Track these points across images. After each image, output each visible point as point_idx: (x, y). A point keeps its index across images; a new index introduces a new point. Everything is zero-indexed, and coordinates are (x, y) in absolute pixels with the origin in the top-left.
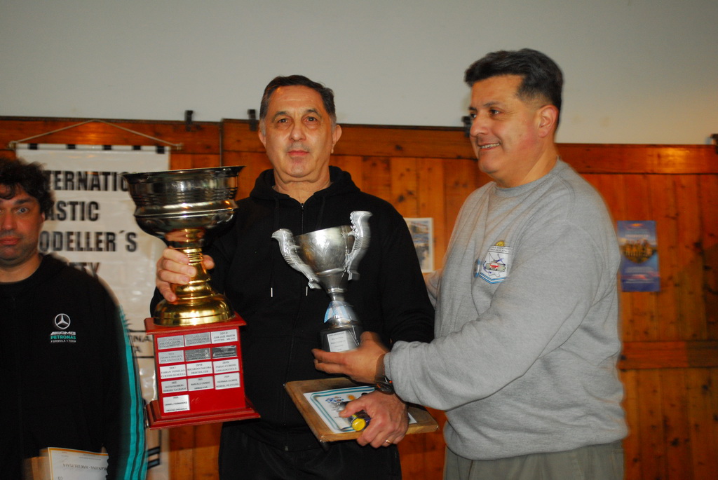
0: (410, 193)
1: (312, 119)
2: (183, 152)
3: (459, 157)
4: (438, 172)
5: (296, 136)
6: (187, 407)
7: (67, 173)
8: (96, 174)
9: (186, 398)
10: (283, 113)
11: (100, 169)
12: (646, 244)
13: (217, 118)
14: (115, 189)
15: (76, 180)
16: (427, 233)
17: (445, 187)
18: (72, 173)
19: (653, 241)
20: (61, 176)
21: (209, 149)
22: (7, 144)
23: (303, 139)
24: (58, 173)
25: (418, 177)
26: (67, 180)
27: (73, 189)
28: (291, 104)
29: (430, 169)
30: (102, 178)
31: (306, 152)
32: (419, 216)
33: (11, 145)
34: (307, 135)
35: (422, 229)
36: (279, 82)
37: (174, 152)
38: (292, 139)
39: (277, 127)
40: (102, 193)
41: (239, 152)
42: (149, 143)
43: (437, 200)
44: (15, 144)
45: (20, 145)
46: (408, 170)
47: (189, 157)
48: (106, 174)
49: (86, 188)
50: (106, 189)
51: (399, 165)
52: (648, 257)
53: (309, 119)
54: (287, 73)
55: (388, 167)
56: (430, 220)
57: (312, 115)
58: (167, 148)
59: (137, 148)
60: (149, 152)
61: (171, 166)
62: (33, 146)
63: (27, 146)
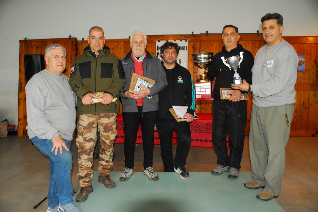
1: (233, 34)
2: (191, 41)
3: (256, 40)
4: (250, 44)
5: (229, 38)
6: (200, 97)
9: (200, 95)
10: (226, 33)
12: (302, 61)
13: (199, 33)
17: (252, 48)
19: (304, 60)
21: (197, 40)
23: (230, 39)
25: (246, 45)
28: (228, 31)
29: (248, 44)
31: (231, 41)
34: (231, 37)
36: (226, 27)
38: (228, 39)
39: (225, 36)
41: (204, 41)
42: (184, 39)
44: (155, 41)
46: (244, 44)
47: (193, 43)
52: (302, 64)
53: (232, 34)
54: (228, 25)
57: (233, 33)
58: (188, 41)
59: (181, 41)
60: (184, 41)
61: (189, 45)
62: (159, 41)
63: (158, 41)
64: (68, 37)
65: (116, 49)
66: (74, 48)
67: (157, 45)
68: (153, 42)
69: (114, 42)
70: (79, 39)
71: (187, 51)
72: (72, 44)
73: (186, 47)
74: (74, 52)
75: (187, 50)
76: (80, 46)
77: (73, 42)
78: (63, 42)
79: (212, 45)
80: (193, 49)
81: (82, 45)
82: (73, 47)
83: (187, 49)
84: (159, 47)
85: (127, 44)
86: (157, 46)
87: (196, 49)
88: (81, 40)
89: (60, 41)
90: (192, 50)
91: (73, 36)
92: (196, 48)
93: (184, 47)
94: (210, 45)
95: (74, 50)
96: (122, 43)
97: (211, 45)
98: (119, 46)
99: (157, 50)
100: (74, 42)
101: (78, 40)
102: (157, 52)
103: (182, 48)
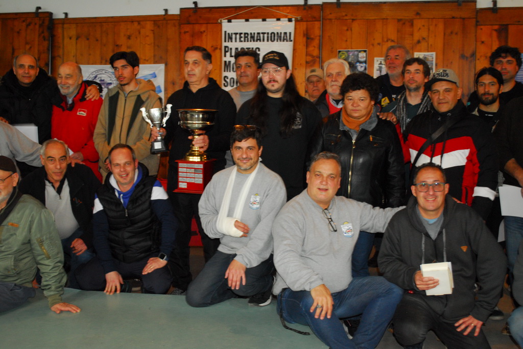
0: (424, 39)
2: (302, 20)
3: (453, 18)
4: (441, 26)
5: (189, 69)
7: (245, 34)
8: (258, 33)
11: (260, 31)
13: (320, 3)
14: (268, 40)
15: (249, 37)
16: (432, 61)
17: (445, 34)
18: (248, 34)
20: (243, 35)
21: (315, 19)
22: (218, 20)
23: (192, 71)
24: (241, 34)
25: (429, 30)
26: (245, 37)
27: (248, 41)
29: (436, 25)
30: (262, 35)
31: (194, 75)
32: (428, 51)
33: (219, 21)
34: (194, 69)
37: (297, 21)
40: (262, 43)
41: (330, 20)
42: (286, 16)
43: (439, 43)
44: (221, 20)
45: (223, 21)
46: (423, 26)
47: (305, 23)
48: (264, 33)
49: (254, 41)
50: (264, 40)
51: (418, 23)
55: (412, 25)
56: (434, 53)
57: (196, 62)
58: (293, 19)
59: (278, 19)
60: (284, 21)
61: (295, 29)
62: (229, 21)
63: (226, 21)
64: (33, 10)
65: (136, 38)
66: (46, 34)
67: (224, 29)
68: (216, 23)
69: (132, 22)
70: (59, 15)
71: (292, 43)
72: (41, 26)
73: (290, 33)
74: (46, 43)
75: (291, 41)
76: (60, 30)
77: (43, 22)
78: (24, 21)
79: (349, 29)
80: (305, 39)
81: (63, 28)
82: (43, 32)
83: (292, 38)
84: (229, 34)
85: (159, 27)
86: (225, 32)
87: (312, 39)
88: (63, 16)
89: (16, 18)
90: (302, 40)
91: (46, 8)
92: (312, 36)
93: (285, 33)
94: (346, 28)
95: (45, 40)
96: (149, 25)
97: (347, 30)
98: (142, 31)
99: (225, 41)
100: (47, 23)
101: (54, 17)
102: (224, 44)
103: (281, 37)
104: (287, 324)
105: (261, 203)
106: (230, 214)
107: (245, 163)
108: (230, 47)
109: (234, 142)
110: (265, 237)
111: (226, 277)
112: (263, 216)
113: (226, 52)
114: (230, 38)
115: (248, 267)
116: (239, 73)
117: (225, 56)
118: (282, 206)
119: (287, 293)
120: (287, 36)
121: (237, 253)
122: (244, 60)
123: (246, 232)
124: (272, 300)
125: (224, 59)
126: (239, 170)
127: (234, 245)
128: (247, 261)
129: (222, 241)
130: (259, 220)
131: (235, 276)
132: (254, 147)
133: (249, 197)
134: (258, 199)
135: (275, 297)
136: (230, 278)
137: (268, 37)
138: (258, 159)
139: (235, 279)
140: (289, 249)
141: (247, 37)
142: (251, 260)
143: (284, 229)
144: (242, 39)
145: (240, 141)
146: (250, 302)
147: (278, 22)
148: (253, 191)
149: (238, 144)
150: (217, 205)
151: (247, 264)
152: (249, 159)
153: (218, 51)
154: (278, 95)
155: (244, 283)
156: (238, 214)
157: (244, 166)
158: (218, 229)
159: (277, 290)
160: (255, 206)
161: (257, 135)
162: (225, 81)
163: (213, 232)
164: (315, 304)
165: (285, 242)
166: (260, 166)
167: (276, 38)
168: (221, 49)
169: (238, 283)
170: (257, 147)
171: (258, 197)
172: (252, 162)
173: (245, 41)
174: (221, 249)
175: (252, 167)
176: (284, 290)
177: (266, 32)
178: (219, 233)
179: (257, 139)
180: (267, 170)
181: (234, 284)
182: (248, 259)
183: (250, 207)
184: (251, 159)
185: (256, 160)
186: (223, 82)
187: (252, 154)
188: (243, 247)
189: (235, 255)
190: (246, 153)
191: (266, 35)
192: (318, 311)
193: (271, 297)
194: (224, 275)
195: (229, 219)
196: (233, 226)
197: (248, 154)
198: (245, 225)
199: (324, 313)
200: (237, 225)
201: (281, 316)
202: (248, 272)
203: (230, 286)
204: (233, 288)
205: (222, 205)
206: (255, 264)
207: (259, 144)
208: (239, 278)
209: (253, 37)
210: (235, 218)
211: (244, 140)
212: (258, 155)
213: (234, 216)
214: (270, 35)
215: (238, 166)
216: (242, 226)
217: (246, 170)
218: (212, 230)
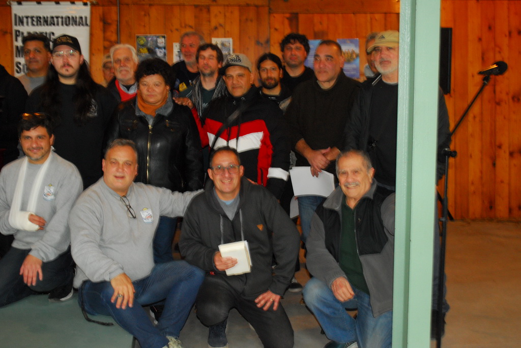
0: (221, 25)
2: (98, 4)
3: (247, 5)
4: (236, 13)
7: (38, 17)
8: (52, 18)
11: (54, 15)
12: (353, 52)
14: (62, 25)
15: (42, 21)
16: (229, 47)
17: (240, 21)
18: (40, 18)
19: (357, 51)
20: (35, 19)
21: (112, 3)
22: (6, 3)
24: (32, 18)
25: (225, 16)
26: (38, 20)
27: (41, 25)
29: (231, 12)
30: (55, 19)
32: (225, 37)
33: (8, 3)
35: (227, 44)
37: (93, 5)
40: (56, 27)
41: (127, 5)
43: (236, 29)
44: (10, 2)
45: (12, 3)
46: (220, 13)
47: (101, 8)
48: (57, 18)
49: (47, 25)
50: (58, 24)
51: (215, 10)
52: (354, 59)
55: (209, 11)
56: (231, 40)
58: (89, 3)
59: (73, 3)
60: (79, 5)
61: (92, 13)
62: (19, 3)
63: (16, 3)
67: (14, 12)
68: (5, 5)
71: (88, 28)
73: (86, 18)
75: (87, 25)
79: (147, 14)
80: (101, 24)
83: (88, 22)
84: (19, 17)
86: (16, 15)
87: (110, 24)
90: (99, 25)
92: (110, 21)
93: (81, 18)
94: (143, 13)
97: (145, 15)
99: (16, 25)
102: (15, 28)
103: (76, 22)
104: (90, 317)
105: (55, 195)
106: (23, 208)
107: (35, 153)
108: (21, 30)
109: (22, 131)
110: (62, 229)
111: (21, 273)
112: (58, 207)
113: (17, 36)
114: (21, 22)
115: (45, 261)
116: (28, 58)
117: (16, 40)
118: (79, 196)
119: (87, 285)
120: (82, 21)
121: (32, 247)
122: (32, 45)
123: (42, 224)
124: (74, 293)
125: (16, 44)
126: (31, 161)
127: (29, 240)
128: (43, 255)
129: (16, 237)
130: (54, 212)
131: (31, 272)
132: (45, 136)
133: (42, 189)
134: (52, 190)
135: (76, 290)
136: (26, 273)
137: (62, 22)
138: (50, 147)
139: (31, 274)
140: (86, 239)
141: (39, 20)
142: (48, 253)
143: (81, 219)
144: (35, 23)
145: (28, 129)
146: (51, 297)
147: (73, 7)
148: (47, 182)
149: (27, 133)
150: (9, 199)
151: (43, 258)
152: (39, 148)
153: (8, 36)
154: (70, 82)
155: (41, 278)
156: (32, 208)
157: (35, 156)
158: (11, 224)
159: (77, 283)
160: (50, 198)
161: (47, 122)
162: (18, 67)
163: (5, 228)
164: (116, 294)
165: (82, 233)
166: (52, 156)
167: (71, 23)
168: (11, 34)
169: (35, 279)
170: (48, 136)
171: (52, 187)
172: (43, 151)
173: (37, 25)
174: (15, 245)
175: (44, 157)
176: (85, 282)
177: (60, 15)
178: (13, 228)
179: (47, 127)
180: (60, 159)
181: (30, 280)
182: (44, 253)
183: (44, 199)
184: (42, 148)
185: (47, 148)
186: (16, 68)
187: (43, 144)
188: (38, 241)
189: (30, 250)
190: (36, 143)
191: (60, 20)
192: (119, 301)
193: (72, 291)
194: (19, 271)
195: (23, 213)
196: (28, 220)
197: (39, 143)
198: (40, 218)
199: (125, 302)
200: (32, 219)
201: (83, 309)
202: (45, 266)
203: (25, 282)
204: (29, 285)
205: (14, 198)
206: (52, 257)
207: (50, 132)
208: (35, 274)
209: (46, 21)
210: (29, 211)
211: (32, 129)
212: (50, 143)
213: (28, 210)
214: (64, 20)
215: (29, 156)
216: (37, 219)
217: (37, 160)
218: (4, 226)
